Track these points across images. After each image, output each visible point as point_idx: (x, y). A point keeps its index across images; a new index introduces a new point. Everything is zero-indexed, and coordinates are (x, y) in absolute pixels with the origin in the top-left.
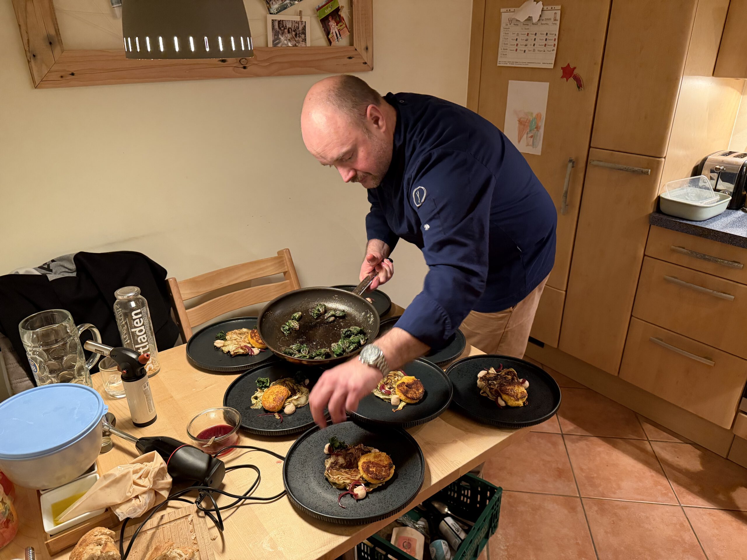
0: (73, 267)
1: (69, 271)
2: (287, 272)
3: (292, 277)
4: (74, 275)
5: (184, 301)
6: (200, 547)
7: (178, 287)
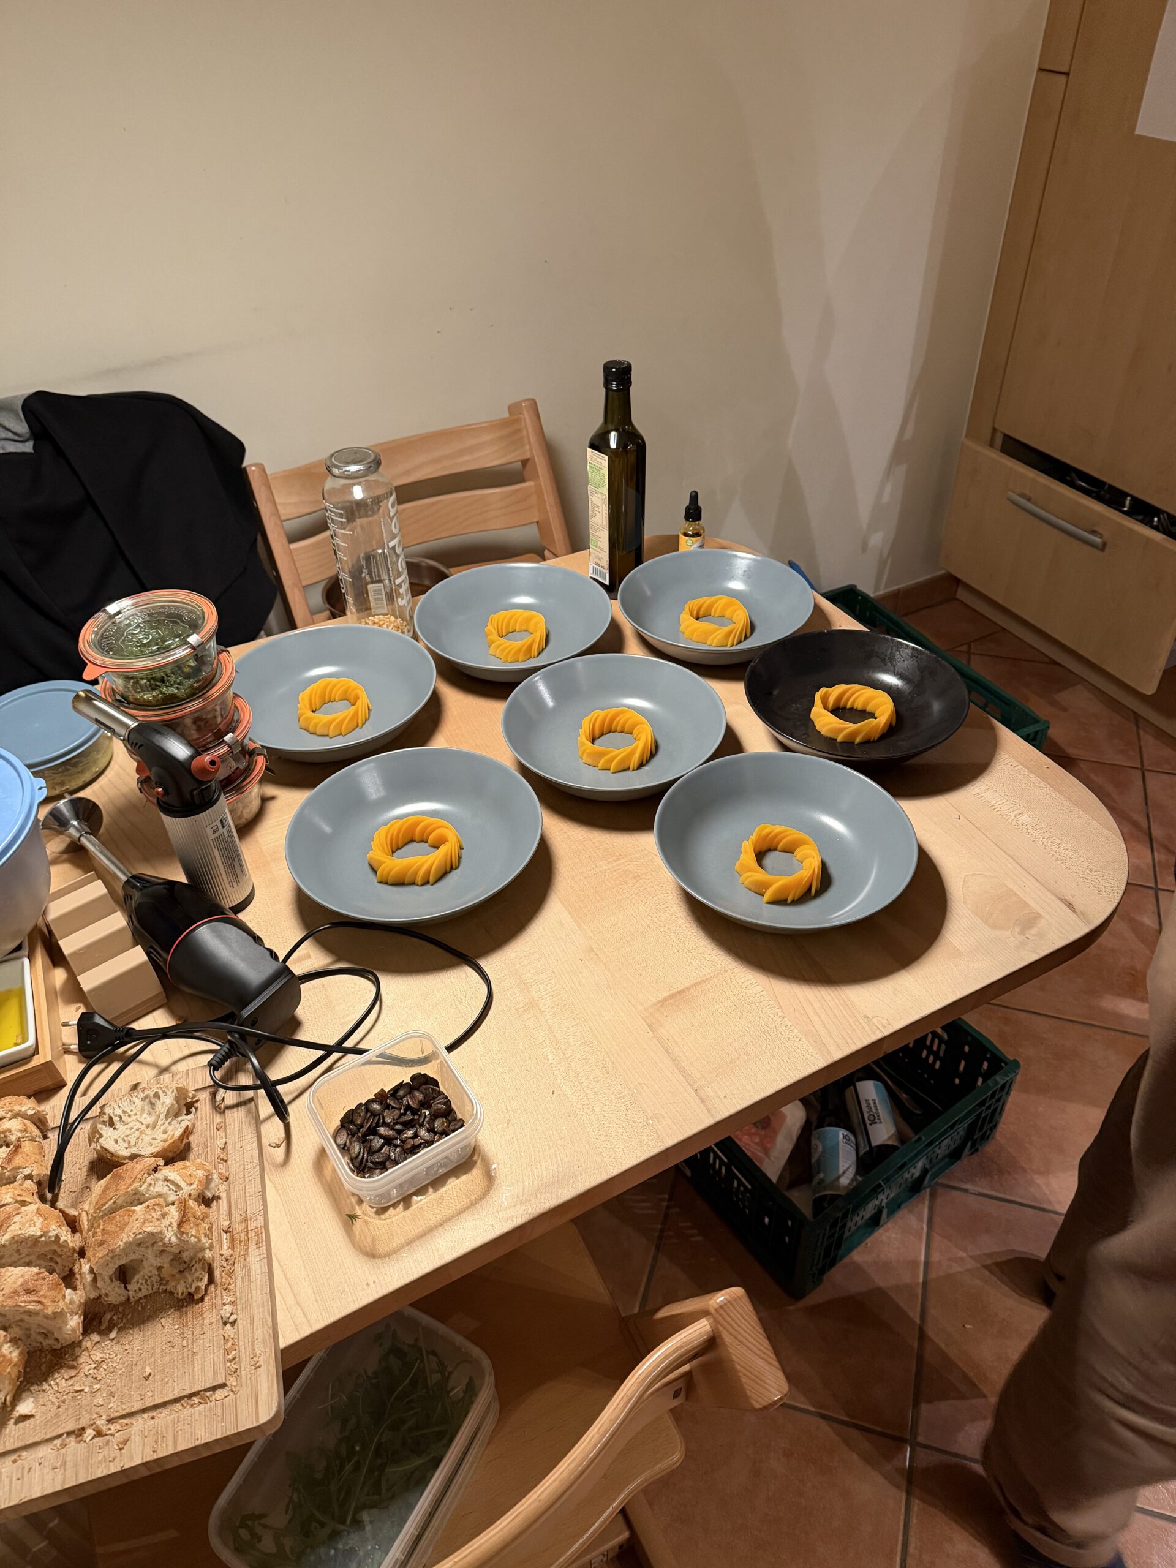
0: (22, 428)
1: (16, 438)
2: (528, 460)
3: (540, 474)
4: (28, 447)
5: (284, 523)
6: (233, 1170)
7: (270, 488)
